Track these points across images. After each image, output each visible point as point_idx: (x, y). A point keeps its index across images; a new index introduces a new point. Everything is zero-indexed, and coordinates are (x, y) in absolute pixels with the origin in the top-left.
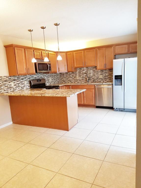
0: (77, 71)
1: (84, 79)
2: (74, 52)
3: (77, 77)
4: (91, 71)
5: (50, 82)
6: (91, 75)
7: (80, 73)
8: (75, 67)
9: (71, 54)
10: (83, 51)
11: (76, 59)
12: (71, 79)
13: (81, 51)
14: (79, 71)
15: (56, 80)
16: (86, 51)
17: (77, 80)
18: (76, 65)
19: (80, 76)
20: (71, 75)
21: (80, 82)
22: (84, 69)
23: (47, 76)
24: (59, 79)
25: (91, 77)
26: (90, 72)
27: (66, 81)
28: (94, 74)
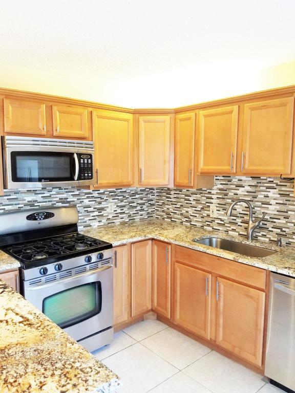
0: (215, 187)
1: (239, 221)
2: (202, 113)
3: (213, 207)
4: (270, 194)
5: (110, 217)
6: (272, 210)
7: (226, 195)
8: (200, 170)
9: (189, 119)
10: (235, 108)
11: (205, 139)
12: (191, 213)
13: (227, 108)
14: (221, 186)
15: (139, 208)
16: (247, 105)
17: (210, 219)
18: (205, 164)
19: (222, 206)
20: (191, 199)
21: (220, 228)
22: (240, 183)
23: (96, 195)
24: (153, 205)
25: (267, 217)
26: (267, 196)
27: (175, 216)
28: (284, 208)
